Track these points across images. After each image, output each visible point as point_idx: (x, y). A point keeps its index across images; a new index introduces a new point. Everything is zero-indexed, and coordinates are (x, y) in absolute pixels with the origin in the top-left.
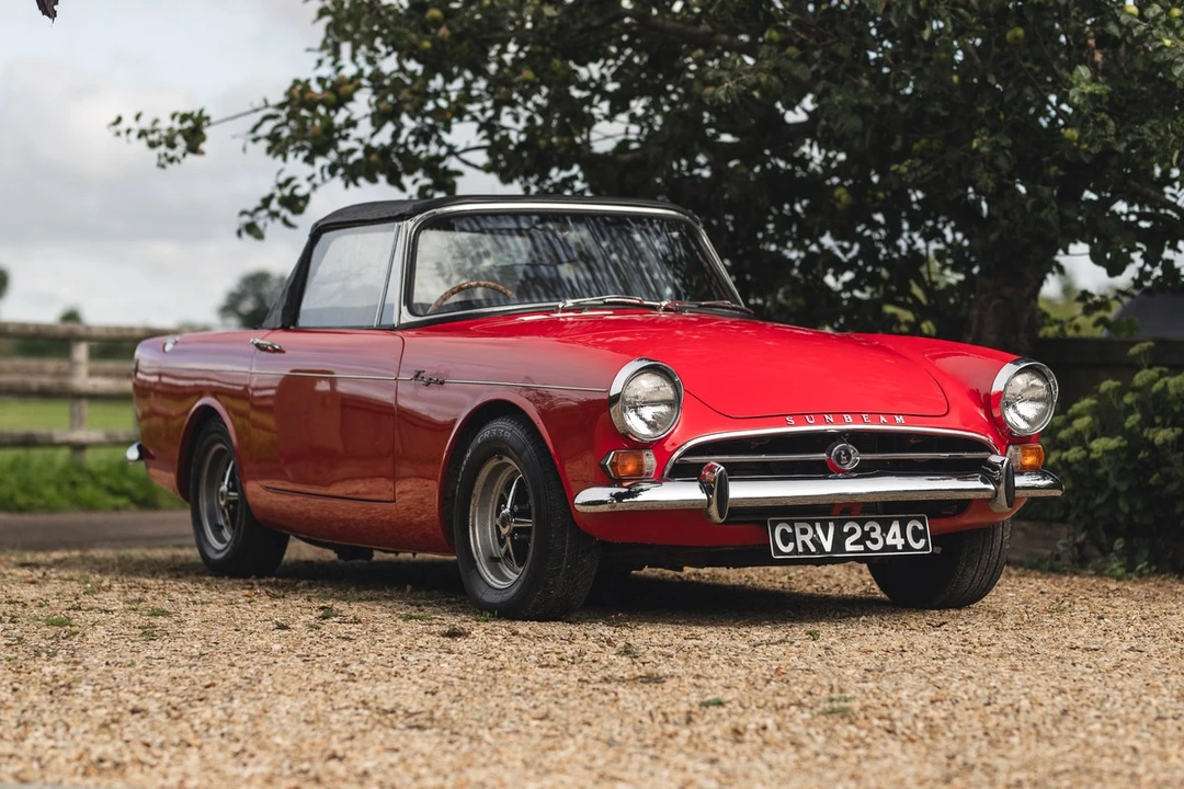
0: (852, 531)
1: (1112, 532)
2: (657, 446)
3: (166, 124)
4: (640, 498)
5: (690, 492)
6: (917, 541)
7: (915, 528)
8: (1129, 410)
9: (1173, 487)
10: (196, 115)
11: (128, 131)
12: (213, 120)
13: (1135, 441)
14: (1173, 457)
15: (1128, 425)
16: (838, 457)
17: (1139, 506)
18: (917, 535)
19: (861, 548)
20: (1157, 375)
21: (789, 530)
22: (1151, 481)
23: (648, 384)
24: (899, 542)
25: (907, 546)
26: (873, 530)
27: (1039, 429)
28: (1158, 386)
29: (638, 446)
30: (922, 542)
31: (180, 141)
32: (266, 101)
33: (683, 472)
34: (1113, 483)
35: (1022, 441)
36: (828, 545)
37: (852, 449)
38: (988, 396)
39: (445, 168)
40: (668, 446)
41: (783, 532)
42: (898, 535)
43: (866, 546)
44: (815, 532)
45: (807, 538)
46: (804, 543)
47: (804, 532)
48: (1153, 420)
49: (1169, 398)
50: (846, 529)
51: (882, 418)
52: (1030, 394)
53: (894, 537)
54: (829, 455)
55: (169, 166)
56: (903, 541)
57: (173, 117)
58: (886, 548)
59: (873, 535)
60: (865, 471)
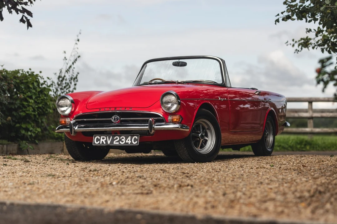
0: (117, 139)
2: (70, 117)
6: (135, 142)
7: (135, 138)
19: (118, 143)
21: (99, 138)
24: (129, 142)
29: (66, 117)
35: (172, 114)
36: (109, 142)
42: (130, 140)
45: (104, 140)
50: (115, 138)
53: (128, 140)
58: (125, 143)
59: (122, 140)
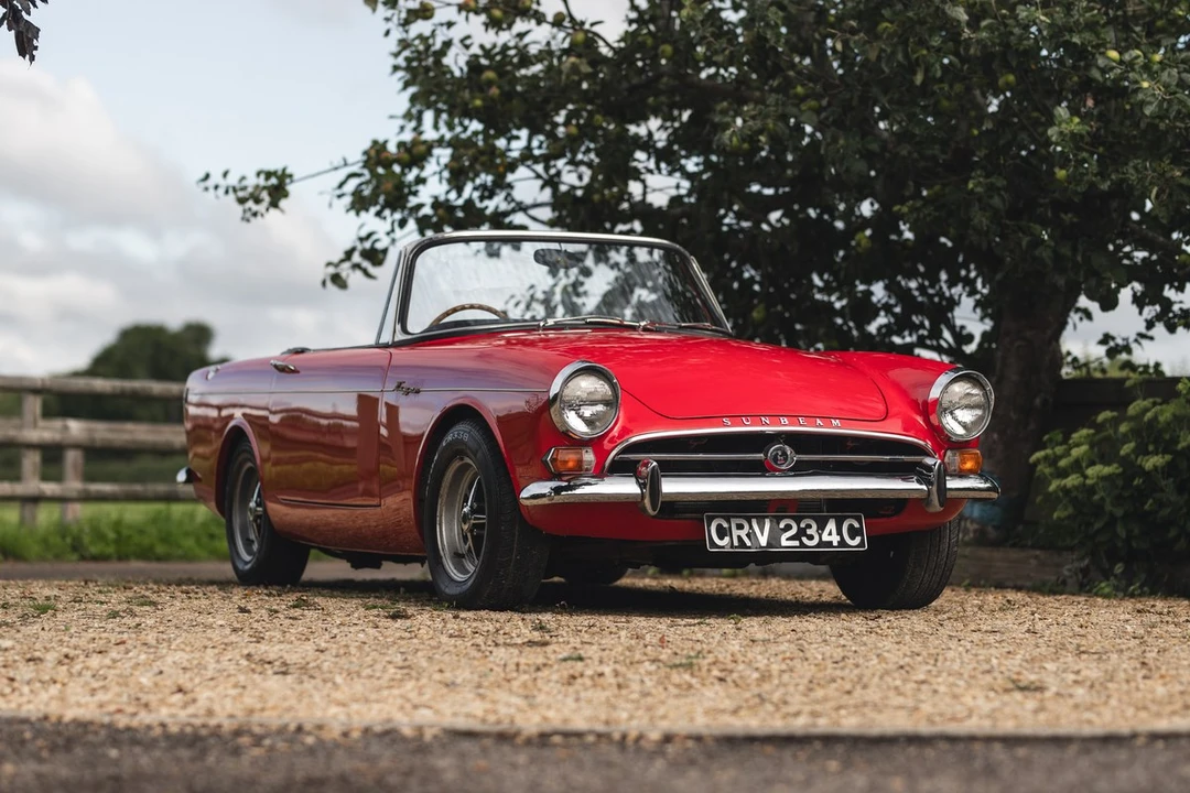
0: (788, 528)
1: (1113, 557)
2: (595, 443)
3: (252, 181)
4: (578, 491)
5: (626, 487)
6: (853, 538)
7: (851, 527)
8: (1125, 439)
9: (1166, 512)
10: (280, 173)
11: (216, 187)
12: (295, 177)
13: (1130, 469)
14: (1163, 483)
15: (1122, 453)
16: (775, 459)
17: (1136, 531)
18: (853, 533)
19: (797, 543)
20: (1150, 405)
21: (725, 525)
22: (1147, 507)
23: (588, 385)
24: (835, 539)
25: (842, 543)
26: (809, 526)
27: (976, 434)
28: (1149, 415)
29: (579, 443)
30: (858, 539)
31: (265, 195)
32: (345, 160)
33: (621, 468)
34: (1108, 507)
35: (960, 446)
36: (763, 541)
37: (789, 450)
38: (925, 403)
39: (511, 222)
40: (606, 445)
41: (719, 527)
42: (834, 531)
43: (801, 542)
44: (751, 527)
45: (743, 533)
46: (739, 537)
47: (740, 527)
48: (1147, 449)
49: (1160, 426)
50: (782, 526)
51: (819, 421)
52: (964, 402)
53: (830, 534)
54: (766, 455)
55: (253, 219)
56: (838, 538)
57: (258, 174)
58: (821, 544)
59: (809, 532)
60: (800, 470)
